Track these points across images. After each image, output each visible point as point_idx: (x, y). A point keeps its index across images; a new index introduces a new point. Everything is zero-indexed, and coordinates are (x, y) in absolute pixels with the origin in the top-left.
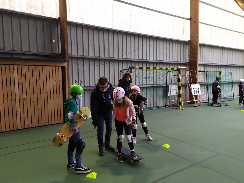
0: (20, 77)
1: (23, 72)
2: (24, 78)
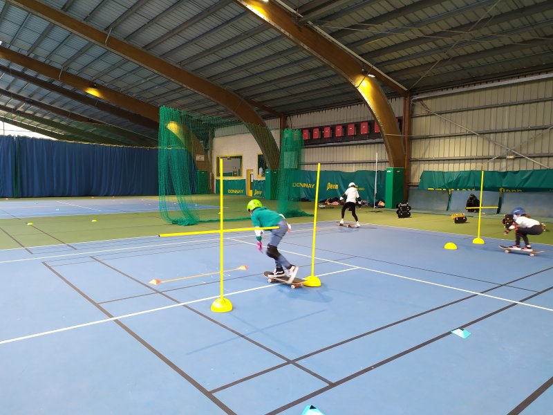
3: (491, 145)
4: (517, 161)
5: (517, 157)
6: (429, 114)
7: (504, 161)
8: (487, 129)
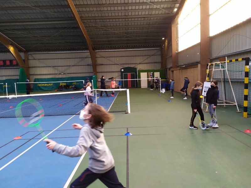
3: (56, 70)
4: (64, 75)
5: (64, 74)
6: (35, 59)
7: (61, 75)
8: (54, 65)
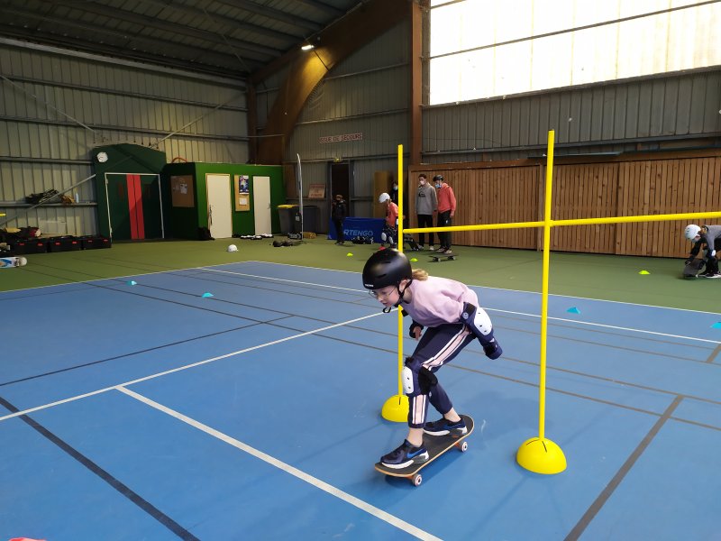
0: (653, 179)
1: (659, 171)
2: (658, 180)
